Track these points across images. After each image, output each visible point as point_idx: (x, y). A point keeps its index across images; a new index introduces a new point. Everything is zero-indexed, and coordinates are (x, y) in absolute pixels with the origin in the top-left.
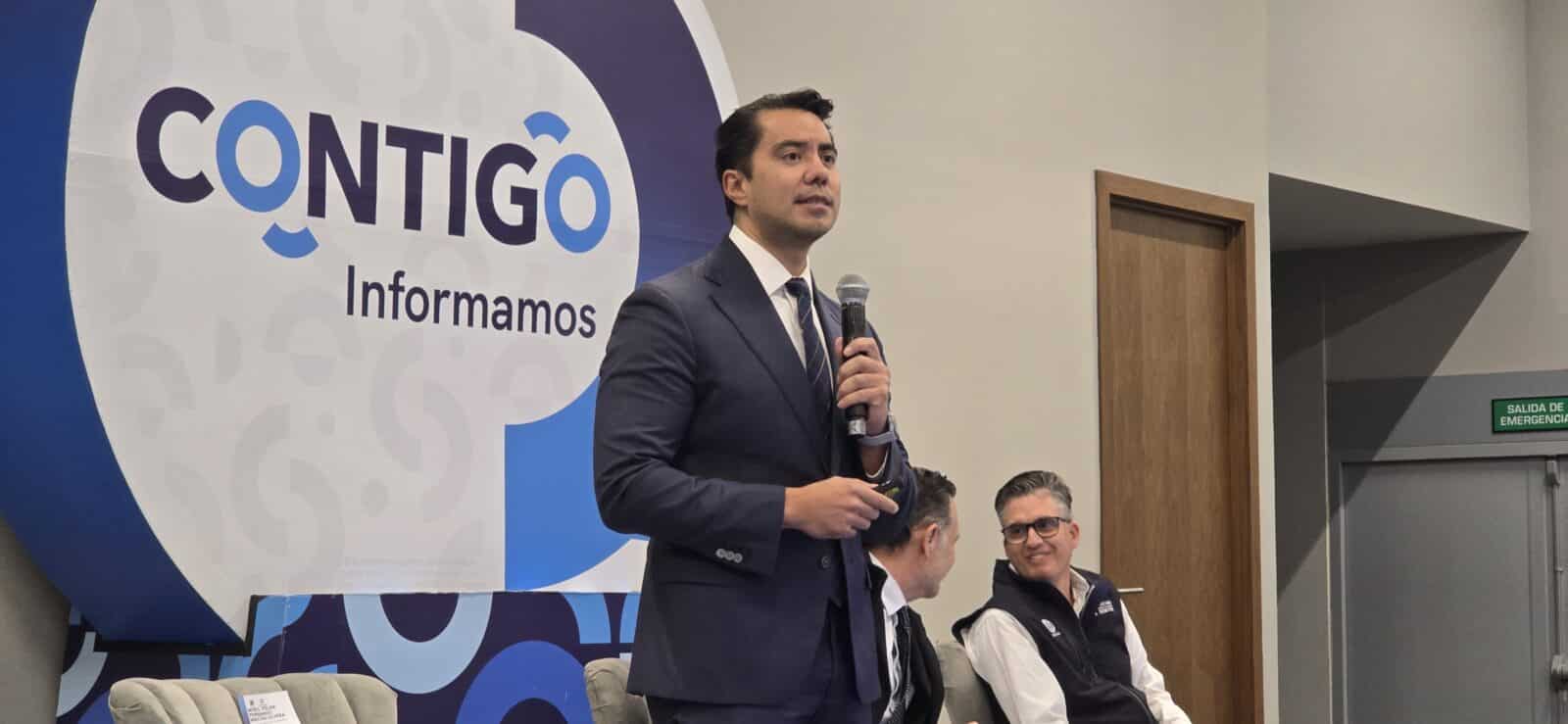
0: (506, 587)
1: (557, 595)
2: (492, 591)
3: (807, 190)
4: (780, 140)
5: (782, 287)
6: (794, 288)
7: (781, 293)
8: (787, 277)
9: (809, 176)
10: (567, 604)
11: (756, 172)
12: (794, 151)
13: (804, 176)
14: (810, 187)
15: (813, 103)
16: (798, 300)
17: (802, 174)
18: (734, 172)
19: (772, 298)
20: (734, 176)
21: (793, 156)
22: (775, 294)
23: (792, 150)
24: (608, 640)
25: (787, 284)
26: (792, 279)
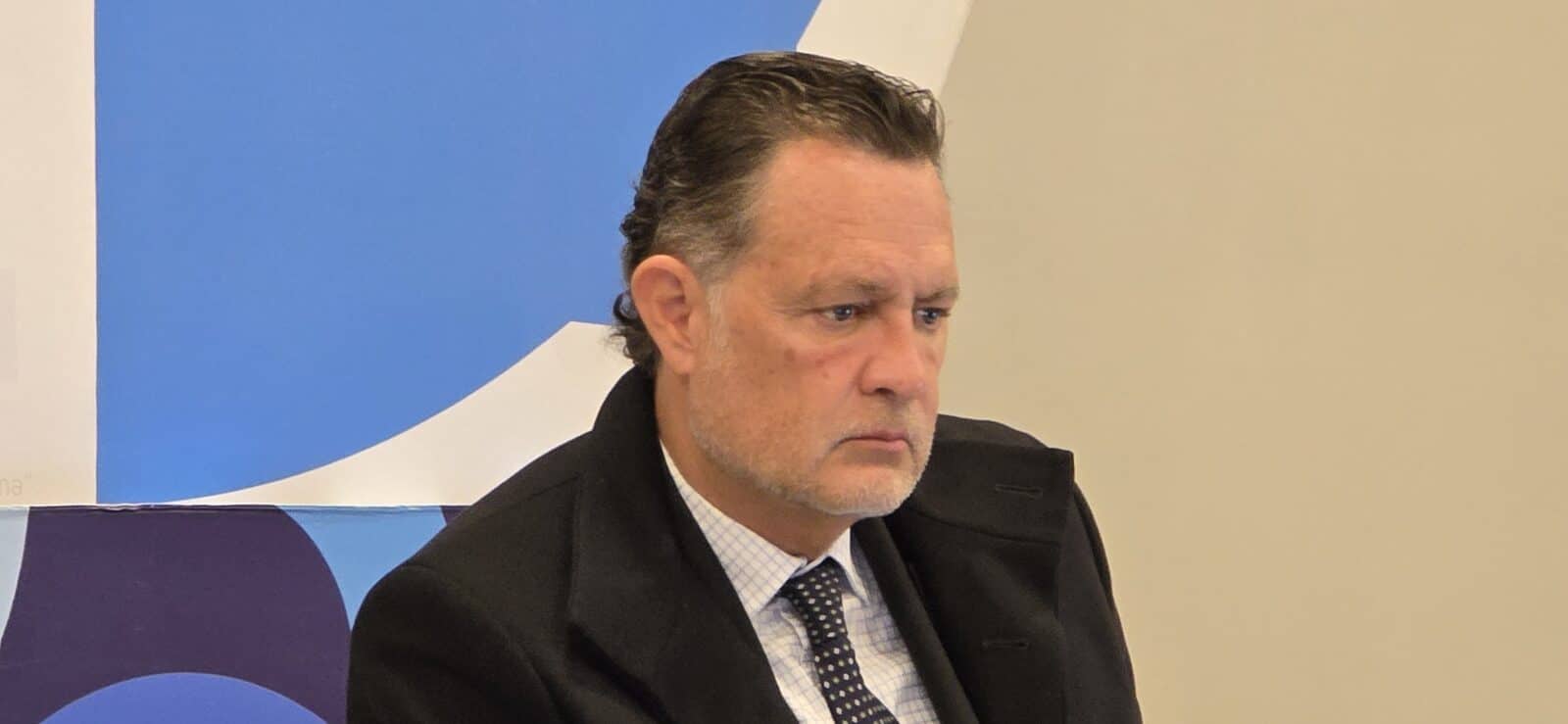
0: (98, 502)
2: (27, 506)
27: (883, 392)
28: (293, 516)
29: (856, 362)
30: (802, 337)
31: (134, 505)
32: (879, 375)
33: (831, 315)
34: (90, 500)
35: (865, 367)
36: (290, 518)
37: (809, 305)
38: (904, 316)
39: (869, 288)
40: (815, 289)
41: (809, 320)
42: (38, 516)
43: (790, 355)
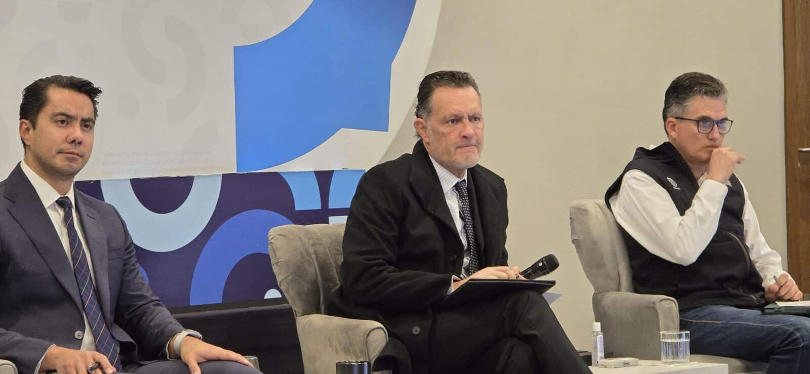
0: (237, 171)
1: (276, 174)
2: (221, 173)
3: (66, 146)
4: (58, 111)
5: (54, 203)
6: (62, 203)
7: (53, 208)
8: (58, 196)
9: (71, 138)
10: (284, 179)
11: (38, 126)
12: (65, 120)
13: (67, 138)
14: (69, 145)
15: (88, 89)
16: (64, 211)
17: (66, 135)
18: (27, 122)
19: (47, 210)
20: (26, 125)
21: (62, 122)
22: (49, 208)
23: (62, 118)
24: (318, 206)
25: (57, 201)
26: (60, 198)
27: (464, 137)
28: (281, 174)
29: (458, 132)
30: (444, 129)
31: (245, 173)
32: (464, 134)
33: (450, 123)
34: (235, 172)
35: (460, 133)
36: (281, 176)
37: (445, 121)
38: (466, 121)
39: (456, 116)
40: (445, 118)
41: (446, 125)
42: (224, 175)
43: (443, 133)
